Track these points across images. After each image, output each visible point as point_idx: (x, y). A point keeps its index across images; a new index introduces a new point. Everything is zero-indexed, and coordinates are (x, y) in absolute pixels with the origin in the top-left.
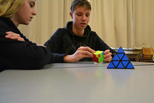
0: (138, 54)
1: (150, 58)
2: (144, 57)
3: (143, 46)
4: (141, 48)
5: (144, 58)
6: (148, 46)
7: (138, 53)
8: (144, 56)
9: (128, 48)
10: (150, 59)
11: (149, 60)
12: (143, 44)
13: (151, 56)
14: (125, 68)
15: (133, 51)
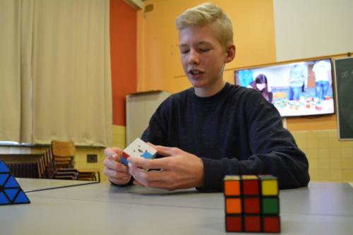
0: (44, 155)
1: (68, 162)
2: (57, 161)
3: (55, 138)
4: (48, 142)
5: (55, 163)
6: (63, 139)
7: (44, 152)
8: (56, 159)
9: (21, 142)
10: (67, 164)
11: (67, 167)
12: (54, 134)
13: (70, 159)
14: (12, 203)
15: (32, 147)
